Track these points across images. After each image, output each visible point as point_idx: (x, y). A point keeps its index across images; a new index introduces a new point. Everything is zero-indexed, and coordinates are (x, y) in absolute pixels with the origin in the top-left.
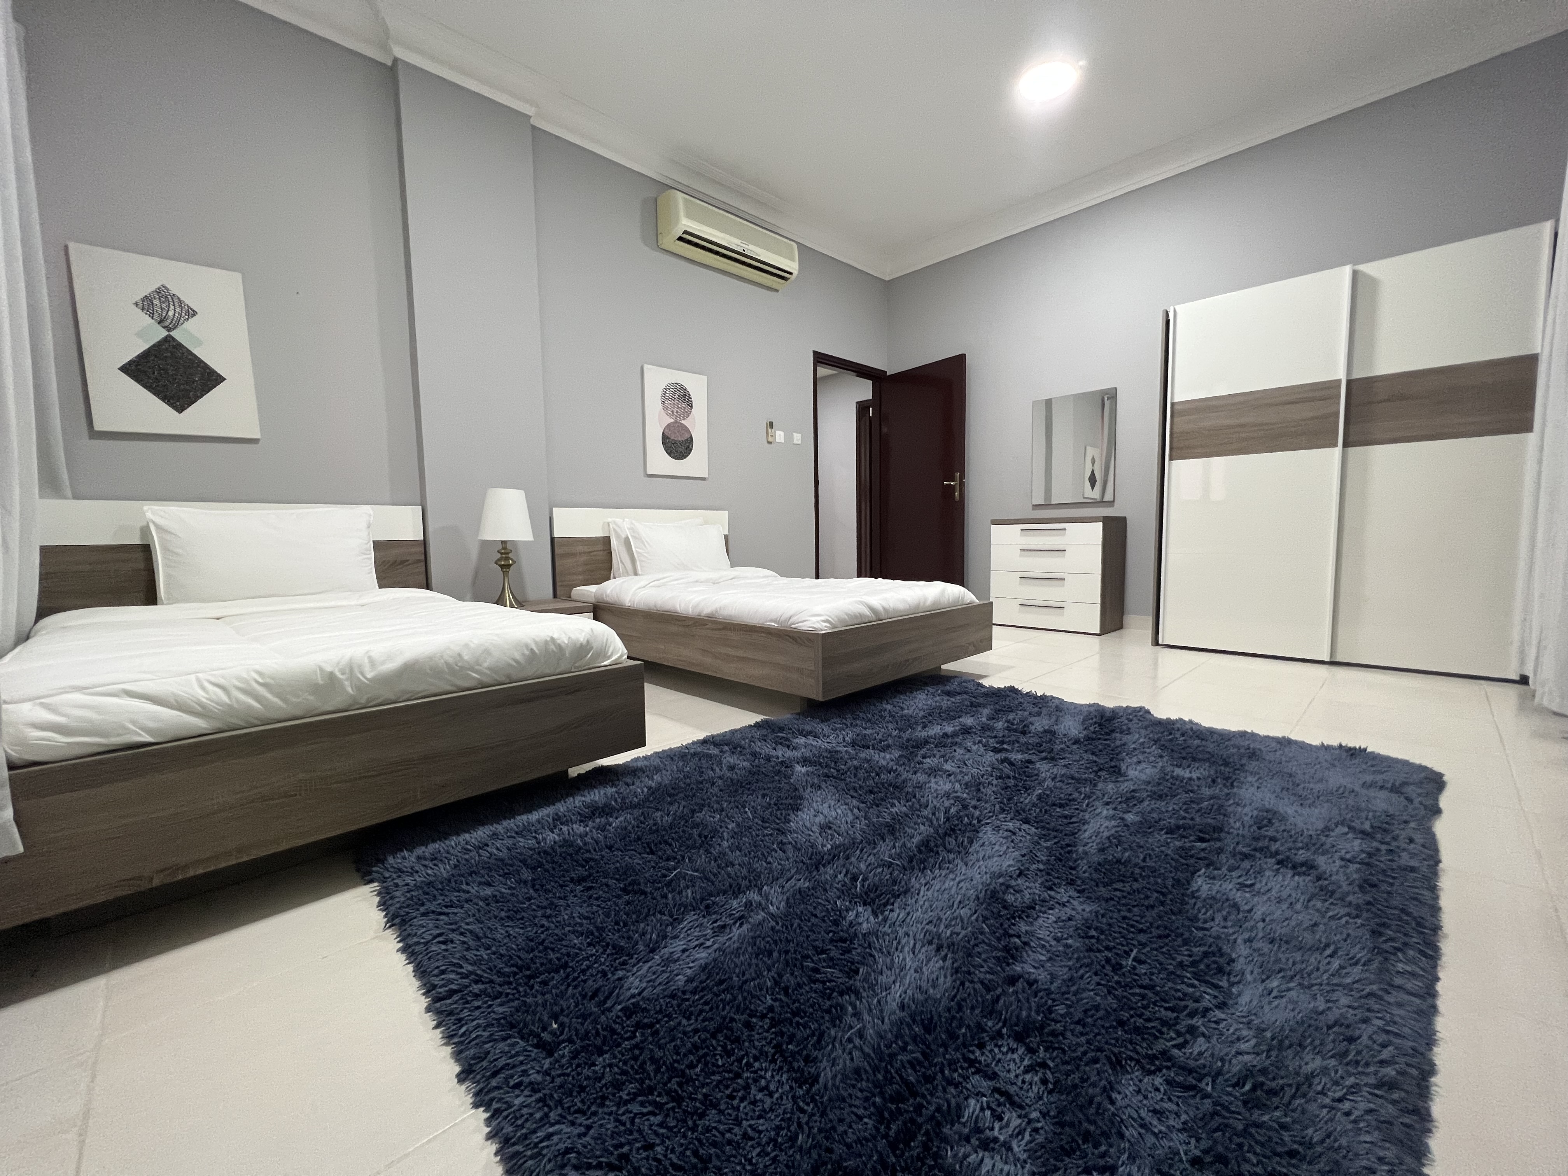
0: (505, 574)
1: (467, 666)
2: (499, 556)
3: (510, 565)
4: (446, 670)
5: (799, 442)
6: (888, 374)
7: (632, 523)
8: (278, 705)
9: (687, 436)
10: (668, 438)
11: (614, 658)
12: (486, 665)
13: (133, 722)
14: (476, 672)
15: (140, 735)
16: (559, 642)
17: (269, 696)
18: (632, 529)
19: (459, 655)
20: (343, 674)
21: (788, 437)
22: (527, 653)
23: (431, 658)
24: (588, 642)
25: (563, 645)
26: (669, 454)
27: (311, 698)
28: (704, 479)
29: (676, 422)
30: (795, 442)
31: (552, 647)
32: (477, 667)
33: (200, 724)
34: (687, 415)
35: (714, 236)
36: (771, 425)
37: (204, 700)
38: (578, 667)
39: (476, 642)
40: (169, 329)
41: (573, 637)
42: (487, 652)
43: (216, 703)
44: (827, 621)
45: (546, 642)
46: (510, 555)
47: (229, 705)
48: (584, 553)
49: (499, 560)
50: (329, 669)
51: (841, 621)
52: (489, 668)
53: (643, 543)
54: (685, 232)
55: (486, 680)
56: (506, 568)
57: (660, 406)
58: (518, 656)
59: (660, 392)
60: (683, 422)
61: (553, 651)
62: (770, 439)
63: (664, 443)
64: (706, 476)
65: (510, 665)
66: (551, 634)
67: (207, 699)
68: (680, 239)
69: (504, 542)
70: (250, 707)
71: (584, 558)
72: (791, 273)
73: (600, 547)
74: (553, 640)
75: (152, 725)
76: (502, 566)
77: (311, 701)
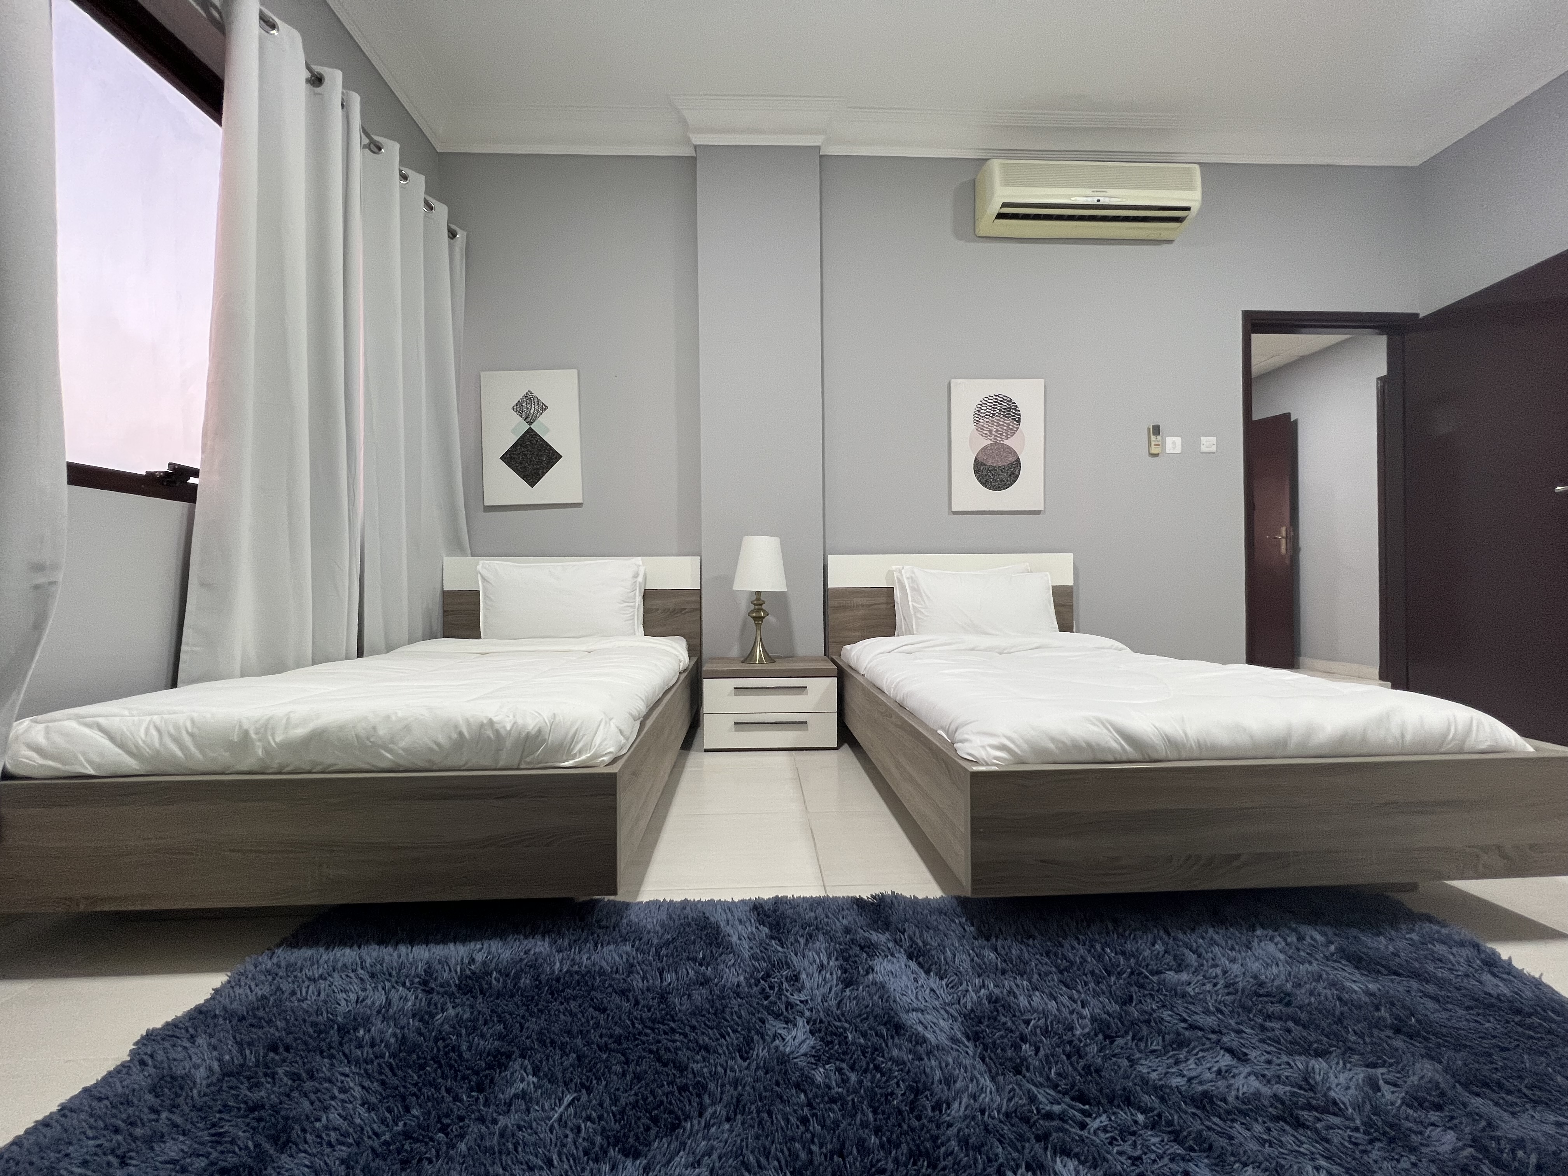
0: (758, 626)
1: (380, 742)
2: (753, 607)
3: (763, 618)
4: (356, 743)
5: (1214, 449)
6: (1421, 316)
7: (914, 573)
8: (198, 758)
9: (1011, 459)
10: (983, 464)
11: (583, 757)
12: (403, 744)
13: (84, 754)
14: (390, 751)
15: (84, 766)
16: (497, 726)
17: (193, 749)
18: (912, 579)
19: (374, 728)
20: (256, 734)
21: (1192, 444)
22: (455, 736)
23: (341, 728)
24: (540, 731)
25: (503, 732)
26: (984, 484)
27: (227, 754)
28: (1038, 512)
29: (996, 443)
30: (1204, 449)
31: (490, 733)
32: (391, 746)
33: (131, 764)
34: (1011, 432)
35: (1057, 196)
36: (1156, 430)
37: (140, 742)
38: (529, 763)
39: (400, 714)
40: (530, 423)
41: (520, 721)
42: (407, 728)
43: (148, 746)
44: (1003, 748)
45: (482, 725)
46: (764, 607)
47: (158, 751)
48: (863, 606)
49: (752, 611)
50: (246, 727)
51: (1039, 752)
52: (404, 750)
53: (921, 596)
54: (1005, 205)
55: (402, 762)
56: (758, 619)
57: (972, 426)
58: (442, 739)
59: (973, 409)
60: (1006, 442)
61: (489, 738)
62: (1154, 450)
63: (976, 472)
64: (1041, 508)
65: (431, 750)
66: (491, 716)
67: (144, 742)
68: (1000, 216)
69: (759, 593)
70: (173, 756)
71: (861, 612)
72: (1188, 209)
73: (883, 600)
74: (491, 723)
75: (96, 759)
76: (755, 618)
77: (224, 758)
